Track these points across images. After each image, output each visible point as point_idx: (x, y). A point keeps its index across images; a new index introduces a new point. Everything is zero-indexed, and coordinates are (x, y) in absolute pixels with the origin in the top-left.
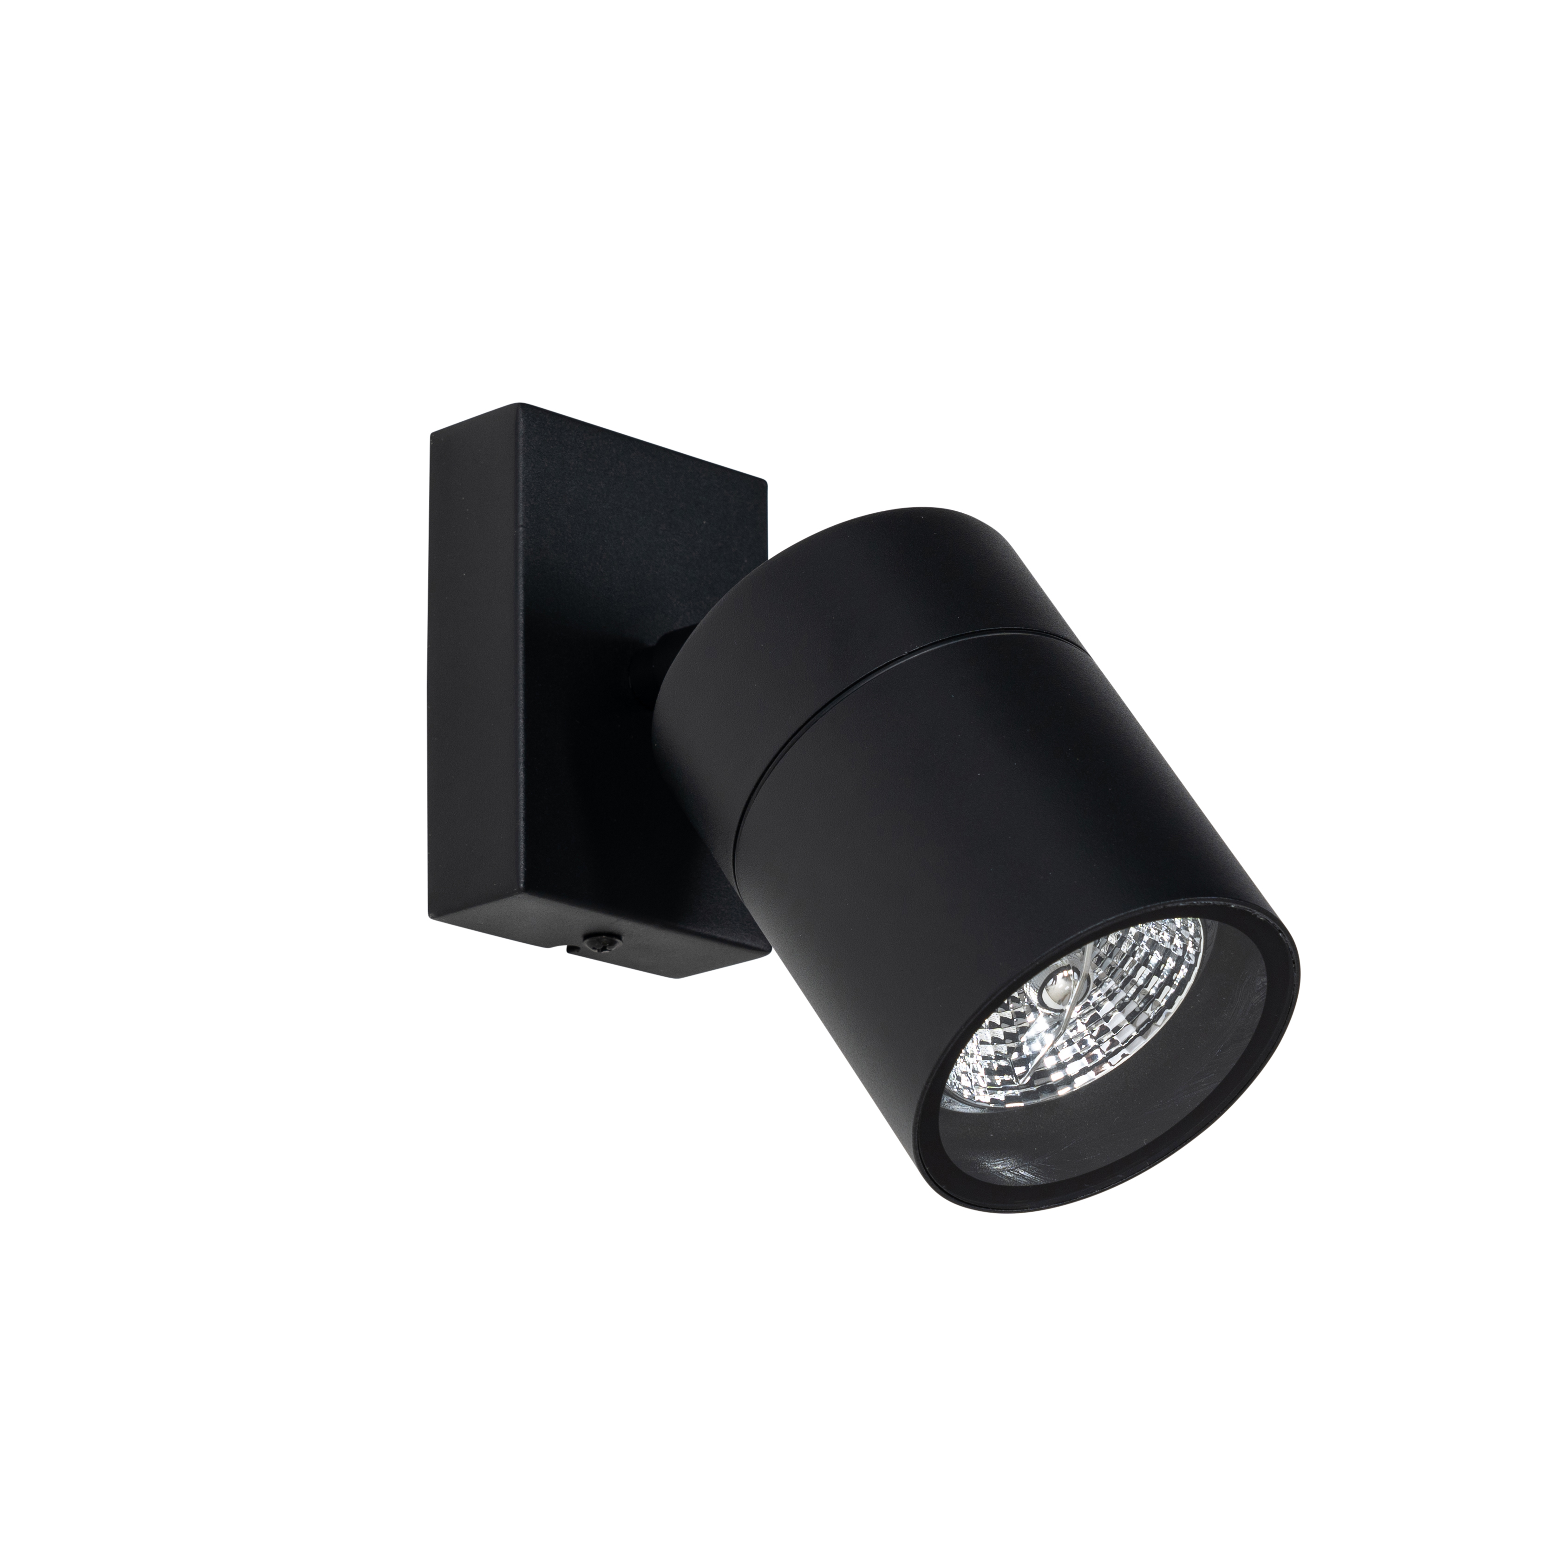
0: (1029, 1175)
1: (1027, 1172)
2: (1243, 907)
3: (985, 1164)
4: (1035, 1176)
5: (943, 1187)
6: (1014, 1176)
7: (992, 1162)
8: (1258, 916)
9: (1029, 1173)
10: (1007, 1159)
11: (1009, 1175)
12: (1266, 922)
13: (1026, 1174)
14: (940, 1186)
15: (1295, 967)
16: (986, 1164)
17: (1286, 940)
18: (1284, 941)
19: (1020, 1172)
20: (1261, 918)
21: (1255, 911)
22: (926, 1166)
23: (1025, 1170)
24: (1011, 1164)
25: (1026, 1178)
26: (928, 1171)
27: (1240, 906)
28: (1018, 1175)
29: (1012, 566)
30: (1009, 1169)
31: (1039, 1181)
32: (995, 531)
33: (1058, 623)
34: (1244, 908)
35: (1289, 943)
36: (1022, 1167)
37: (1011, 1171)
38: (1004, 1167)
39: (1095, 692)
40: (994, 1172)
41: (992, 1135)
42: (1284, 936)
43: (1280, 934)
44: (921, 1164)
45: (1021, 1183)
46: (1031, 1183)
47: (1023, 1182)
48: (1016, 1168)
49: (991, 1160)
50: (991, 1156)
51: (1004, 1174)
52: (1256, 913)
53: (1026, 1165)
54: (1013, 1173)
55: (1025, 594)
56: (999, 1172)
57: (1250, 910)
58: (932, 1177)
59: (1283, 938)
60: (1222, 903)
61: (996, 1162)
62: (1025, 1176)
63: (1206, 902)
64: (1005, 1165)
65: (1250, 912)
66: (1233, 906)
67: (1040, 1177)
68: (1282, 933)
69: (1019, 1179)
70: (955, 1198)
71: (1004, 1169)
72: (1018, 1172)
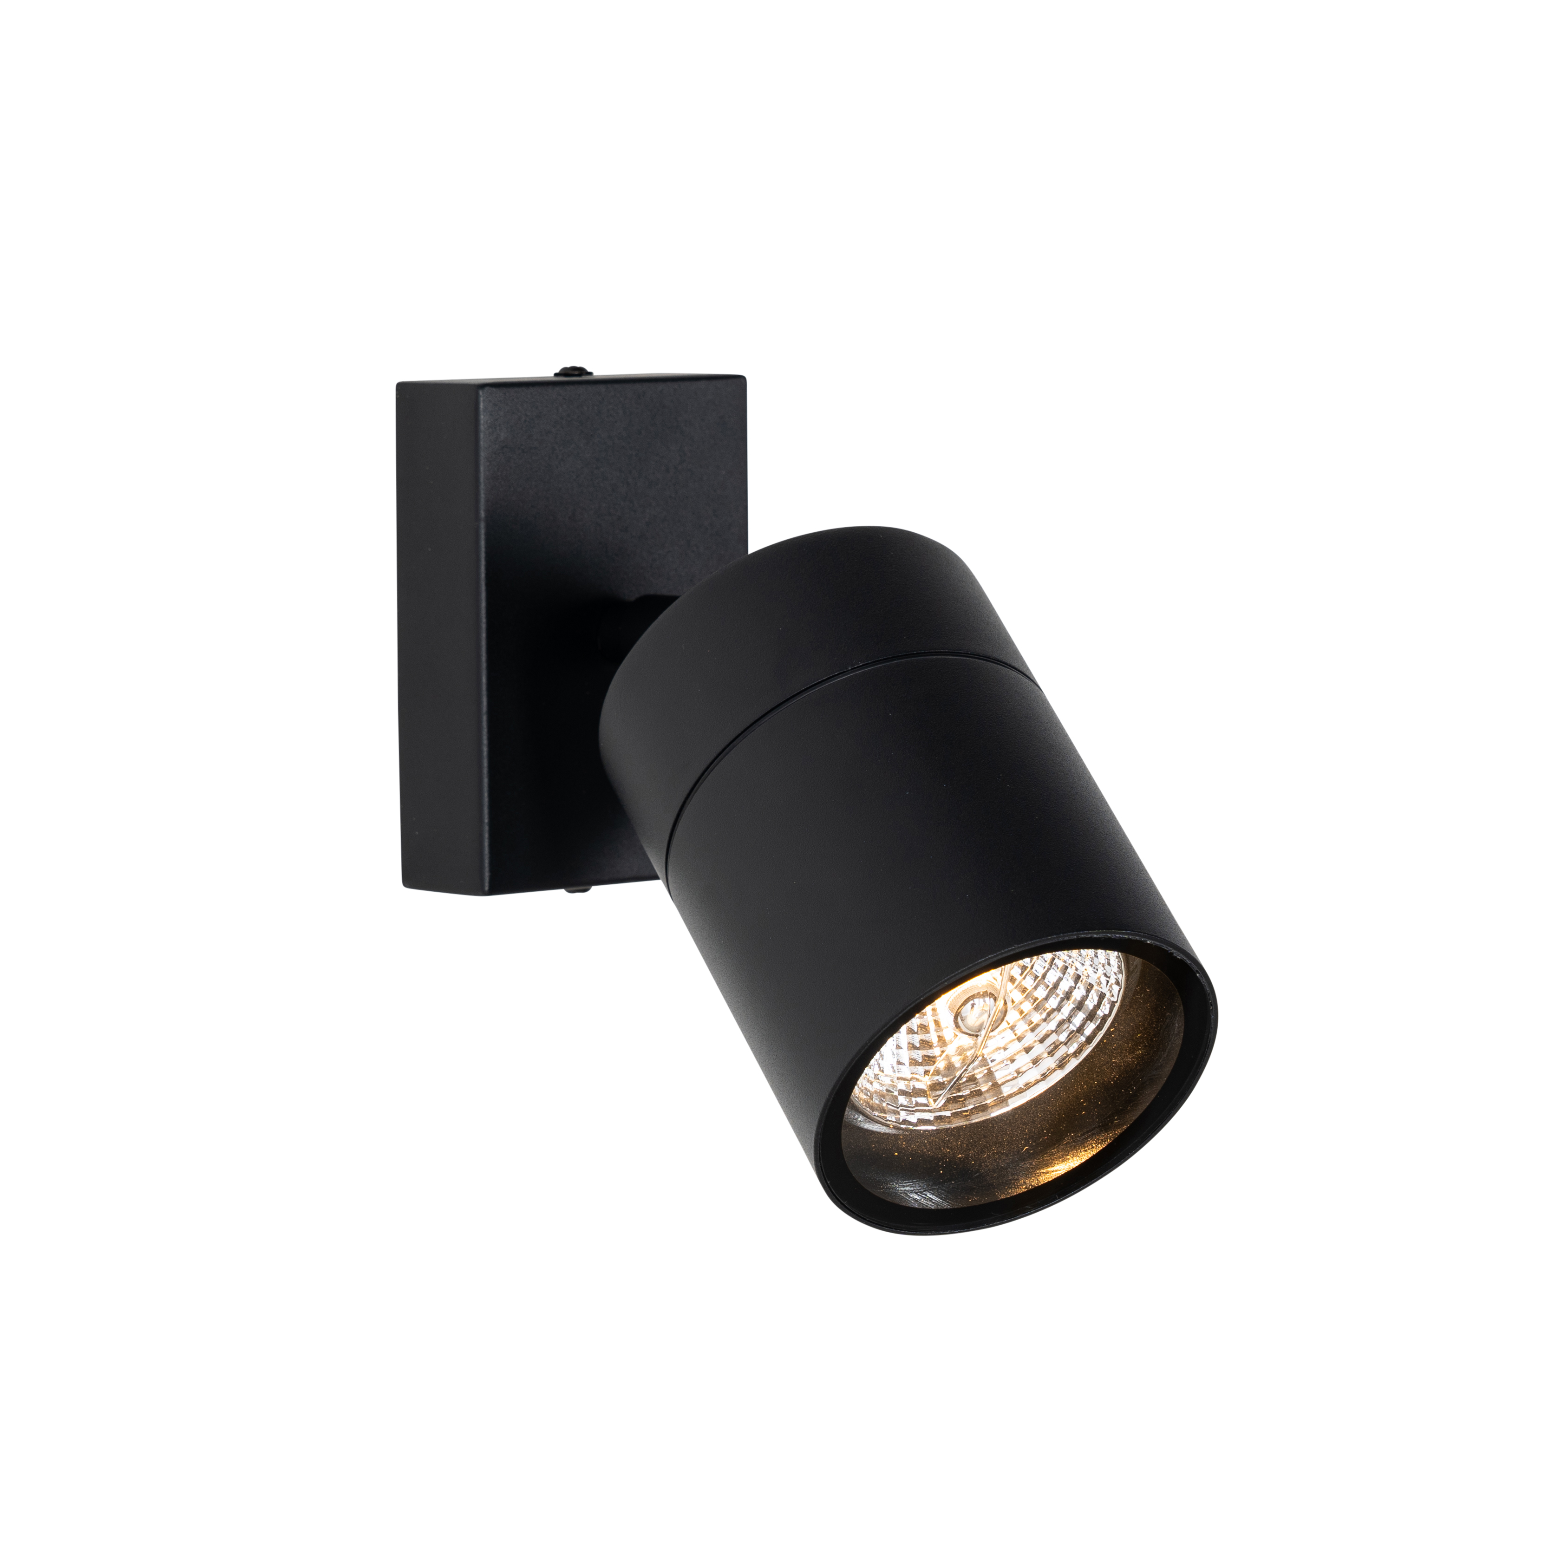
0: (937, 1199)
1: (935, 1195)
2: (1158, 944)
3: (893, 1184)
4: (943, 1200)
5: (845, 1203)
6: (921, 1199)
7: (901, 1183)
8: (1174, 954)
9: (937, 1197)
10: (916, 1181)
11: (916, 1196)
12: (1182, 961)
13: (933, 1197)
14: (841, 1201)
15: (1212, 1009)
16: (895, 1184)
17: (1203, 981)
18: (1202, 982)
19: (928, 1195)
20: (1178, 957)
21: (1171, 949)
22: (827, 1180)
23: (933, 1194)
24: (920, 1186)
25: (934, 1201)
26: (829, 1185)
27: (1156, 943)
28: (925, 1198)
29: (968, 592)
30: (917, 1191)
31: (946, 1205)
32: (956, 556)
33: (1008, 651)
34: (1161, 945)
35: (1206, 985)
36: (930, 1190)
37: (918, 1193)
38: (912, 1189)
39: (1036, 722)
40: (901, 1193)
41: (896, 1154)
42: (1201, 976)
43: (1198, 975)
44: (823, 1177)
45: (927, 1206)
46: (937, 1207)
47: (931, 1206)
48: (924, 1191)
49: (900, 1182)
50: (901, 1178)
51: (911, 1196)
52: (1174, 951)
53: (934, 1189)
54: (921, 1196)
55: (977, 620)
56: (906, 1193)
57: (1167, 948)
58: (834, 1191)
59: (1201, 979)
60: (1138, 938)
61: (905, 1183)
62: (933, 1199)
63: (1121, 936)
64: (914, 1187)
65: (1167, 949)
66: (1148, 942)
67: (948, 1202)
68: (1199, 973)
69: (926, 1202)
70: (857, 1215)
71: (912, 1191)
72: (926, 1195)
